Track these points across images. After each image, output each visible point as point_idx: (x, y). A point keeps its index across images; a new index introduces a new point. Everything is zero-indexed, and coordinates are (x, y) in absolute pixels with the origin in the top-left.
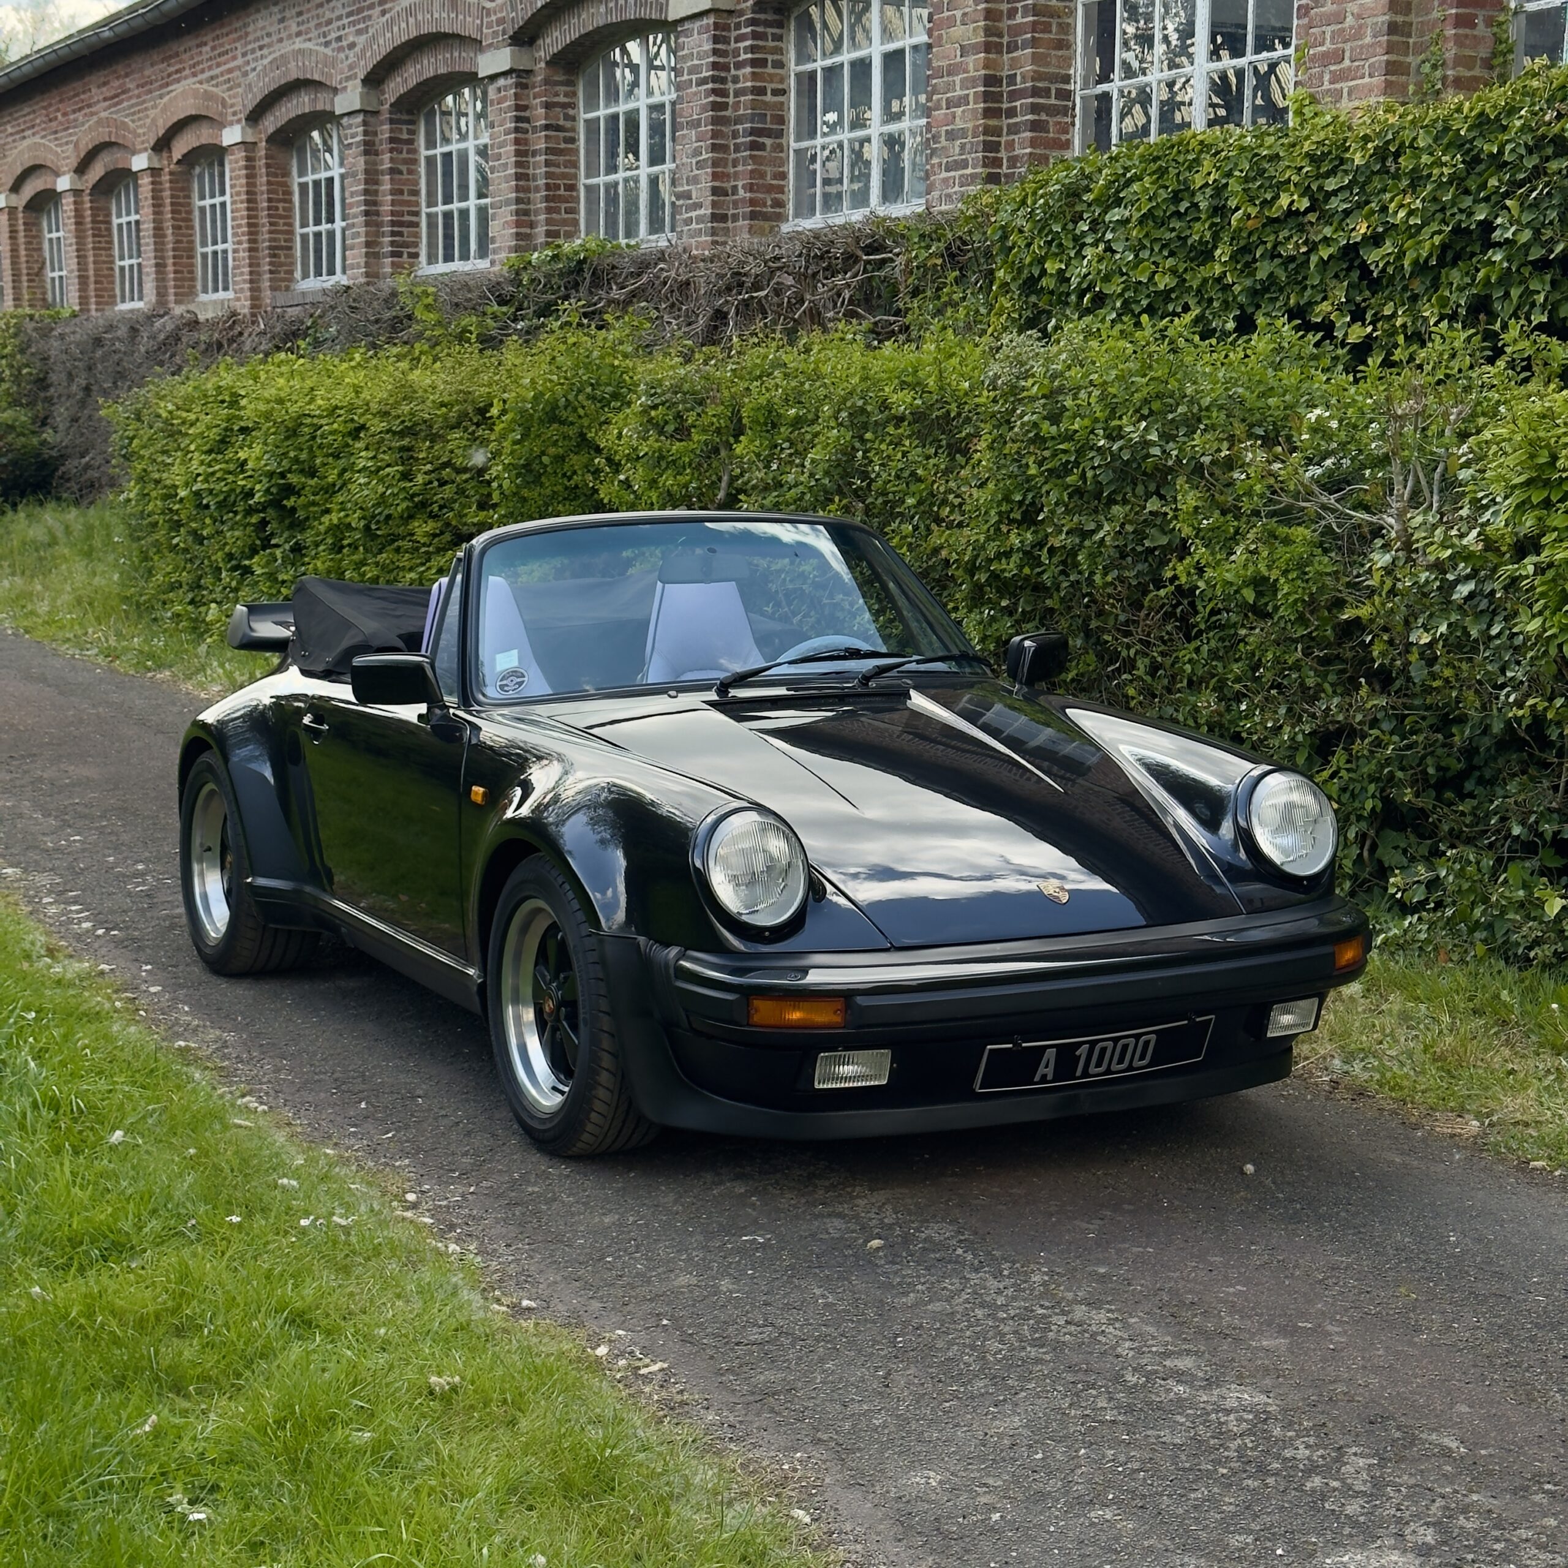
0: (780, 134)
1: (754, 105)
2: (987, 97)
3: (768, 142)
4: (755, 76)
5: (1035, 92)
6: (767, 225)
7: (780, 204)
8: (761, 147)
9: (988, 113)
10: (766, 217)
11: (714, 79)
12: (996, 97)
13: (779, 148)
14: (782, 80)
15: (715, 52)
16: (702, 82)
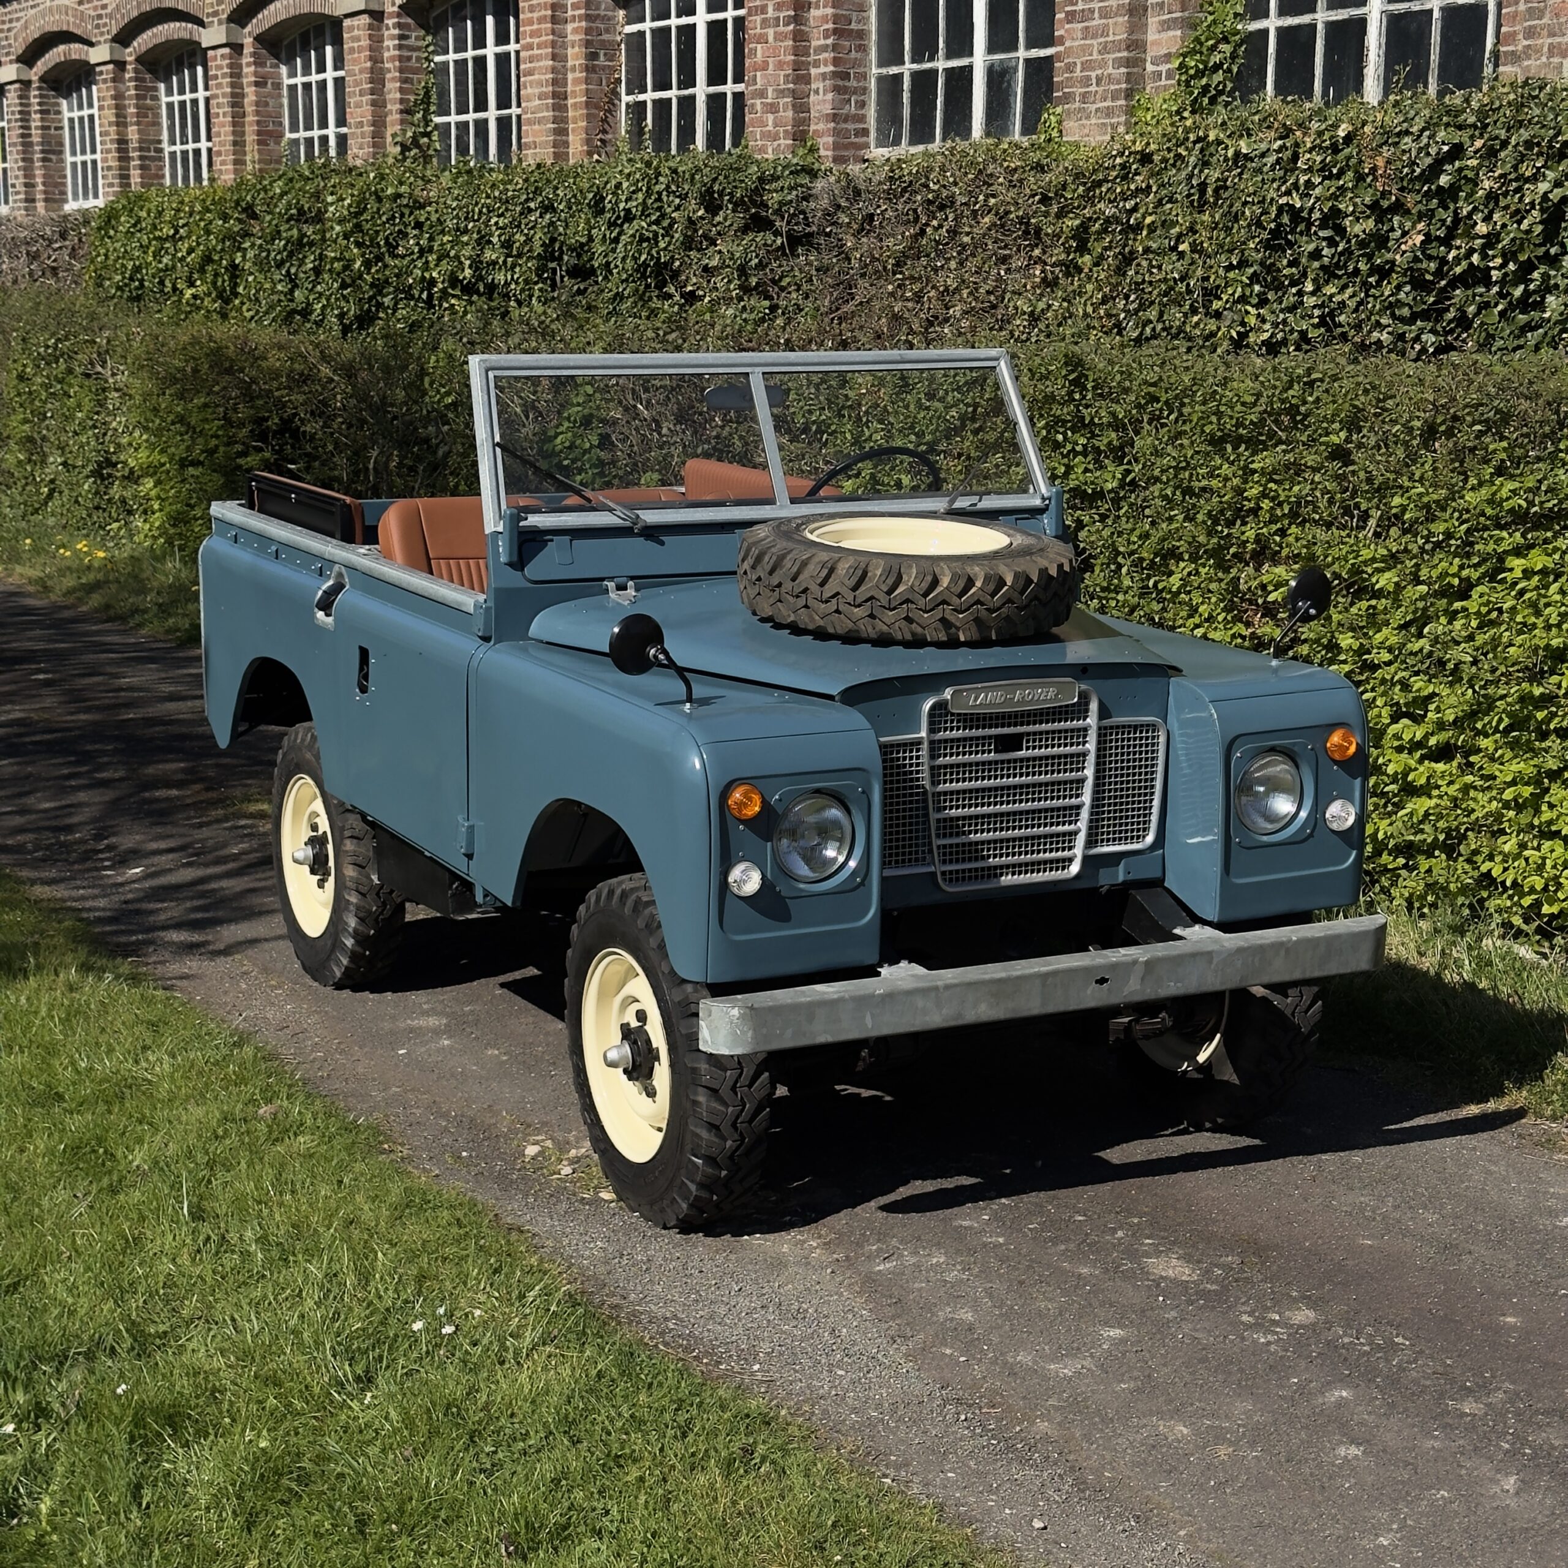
0: (61, 152)
1: (43, 136)
2: (119, 150)
3: (53, 157)
4: (42, 119)
5: (141, 149)
6: (55, 205)
7: (64, 193)
8: (50, 160)
9: (120, 159)
10: (55, 201)
11: (21, 120)
12: (126, 151)
13: (62, 161)
14: (60, 121)
15: (21, 104)
16: (16, 121)
